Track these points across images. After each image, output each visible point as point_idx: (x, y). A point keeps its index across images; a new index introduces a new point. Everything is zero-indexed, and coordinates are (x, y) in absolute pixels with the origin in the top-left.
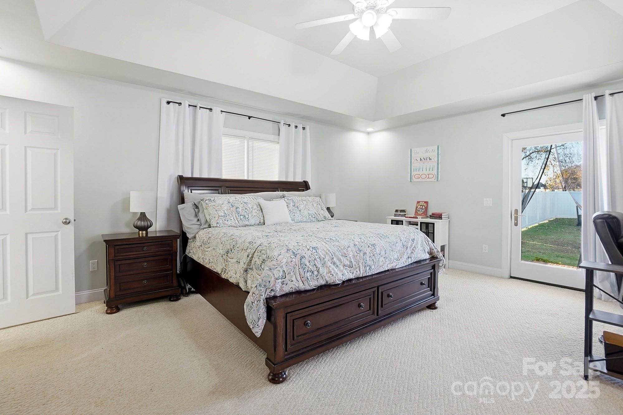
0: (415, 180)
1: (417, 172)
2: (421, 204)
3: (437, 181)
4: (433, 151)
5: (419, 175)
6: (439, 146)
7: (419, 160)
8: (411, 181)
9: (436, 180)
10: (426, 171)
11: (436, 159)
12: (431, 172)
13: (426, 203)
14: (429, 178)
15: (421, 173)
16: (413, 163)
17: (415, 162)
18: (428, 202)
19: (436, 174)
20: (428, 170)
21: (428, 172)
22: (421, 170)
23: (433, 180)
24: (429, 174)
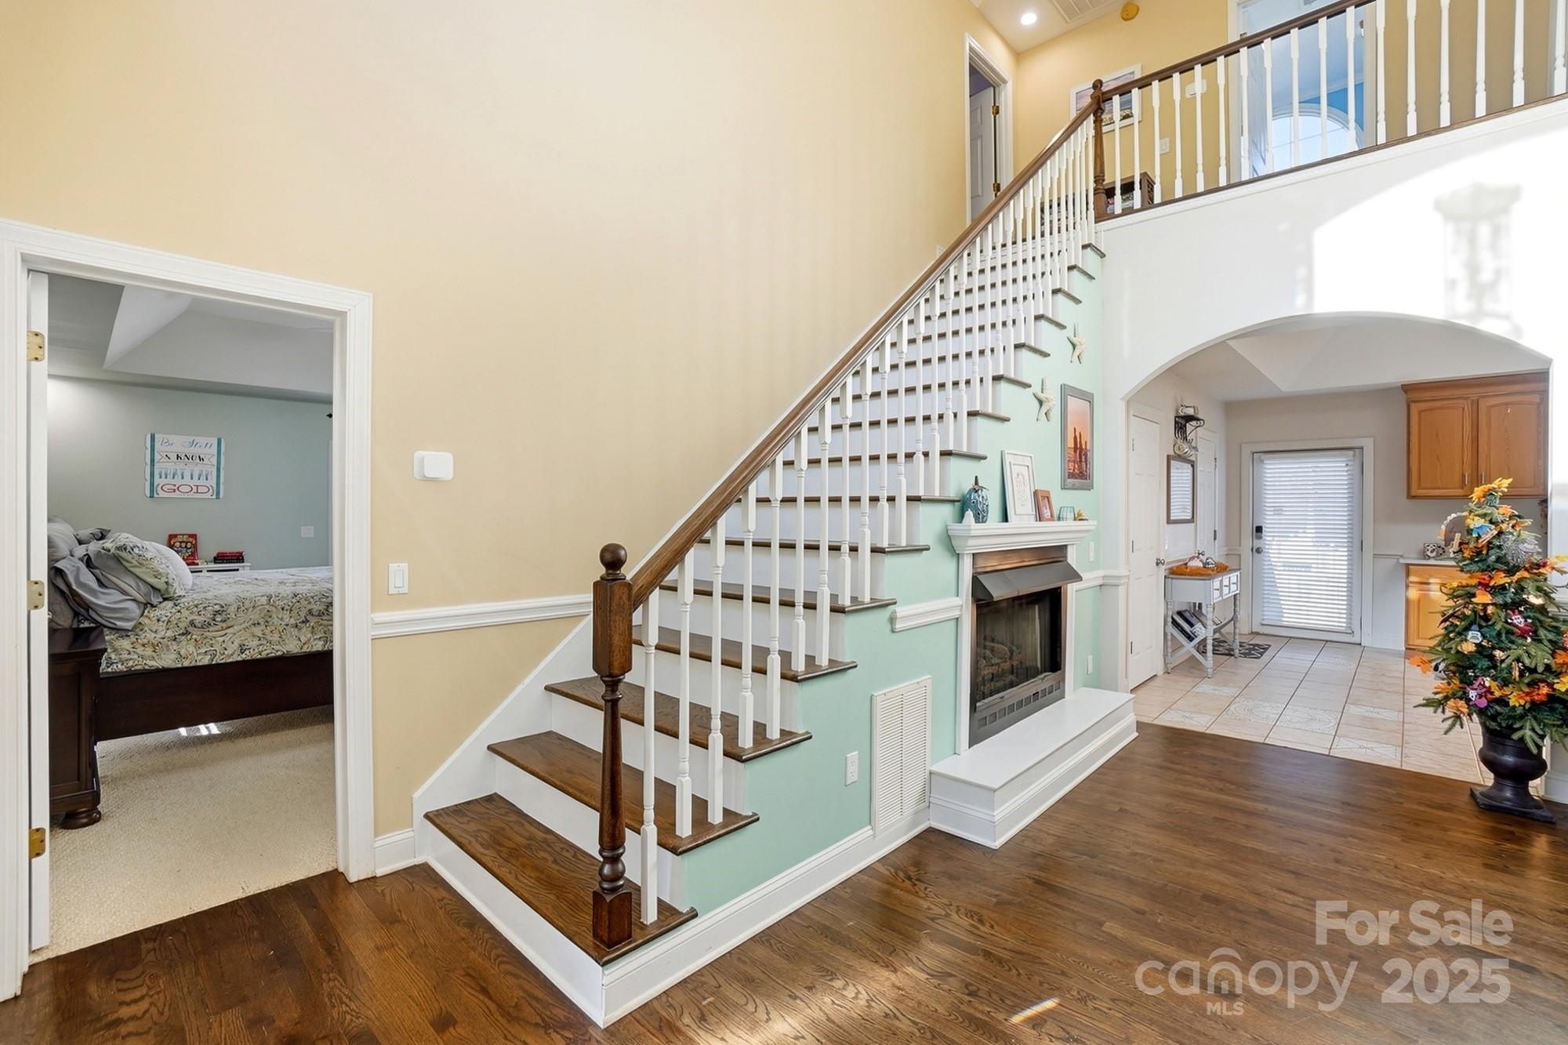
0: (162, 494)
1: (169, 480)
2: (180, 540)
3: (218, 497)
4: (209, 445)
5: (175, 485)
6: (222, 440)
7: (173, 457)
8: (152, 496)
9: (214, 497)
10: (192, 479)
11: (214, 460)
12: (202, 482)
13: (194, 536)
14: (197, 492)
15: (178, 481)
16: (158, 462)
17: (163, 460)
18: (196, 535)
19: (215, 486)
20: (196, 477)
21: (195, 481)
22: (180, 477)
23: (208, 496)
24: (197, 486)
